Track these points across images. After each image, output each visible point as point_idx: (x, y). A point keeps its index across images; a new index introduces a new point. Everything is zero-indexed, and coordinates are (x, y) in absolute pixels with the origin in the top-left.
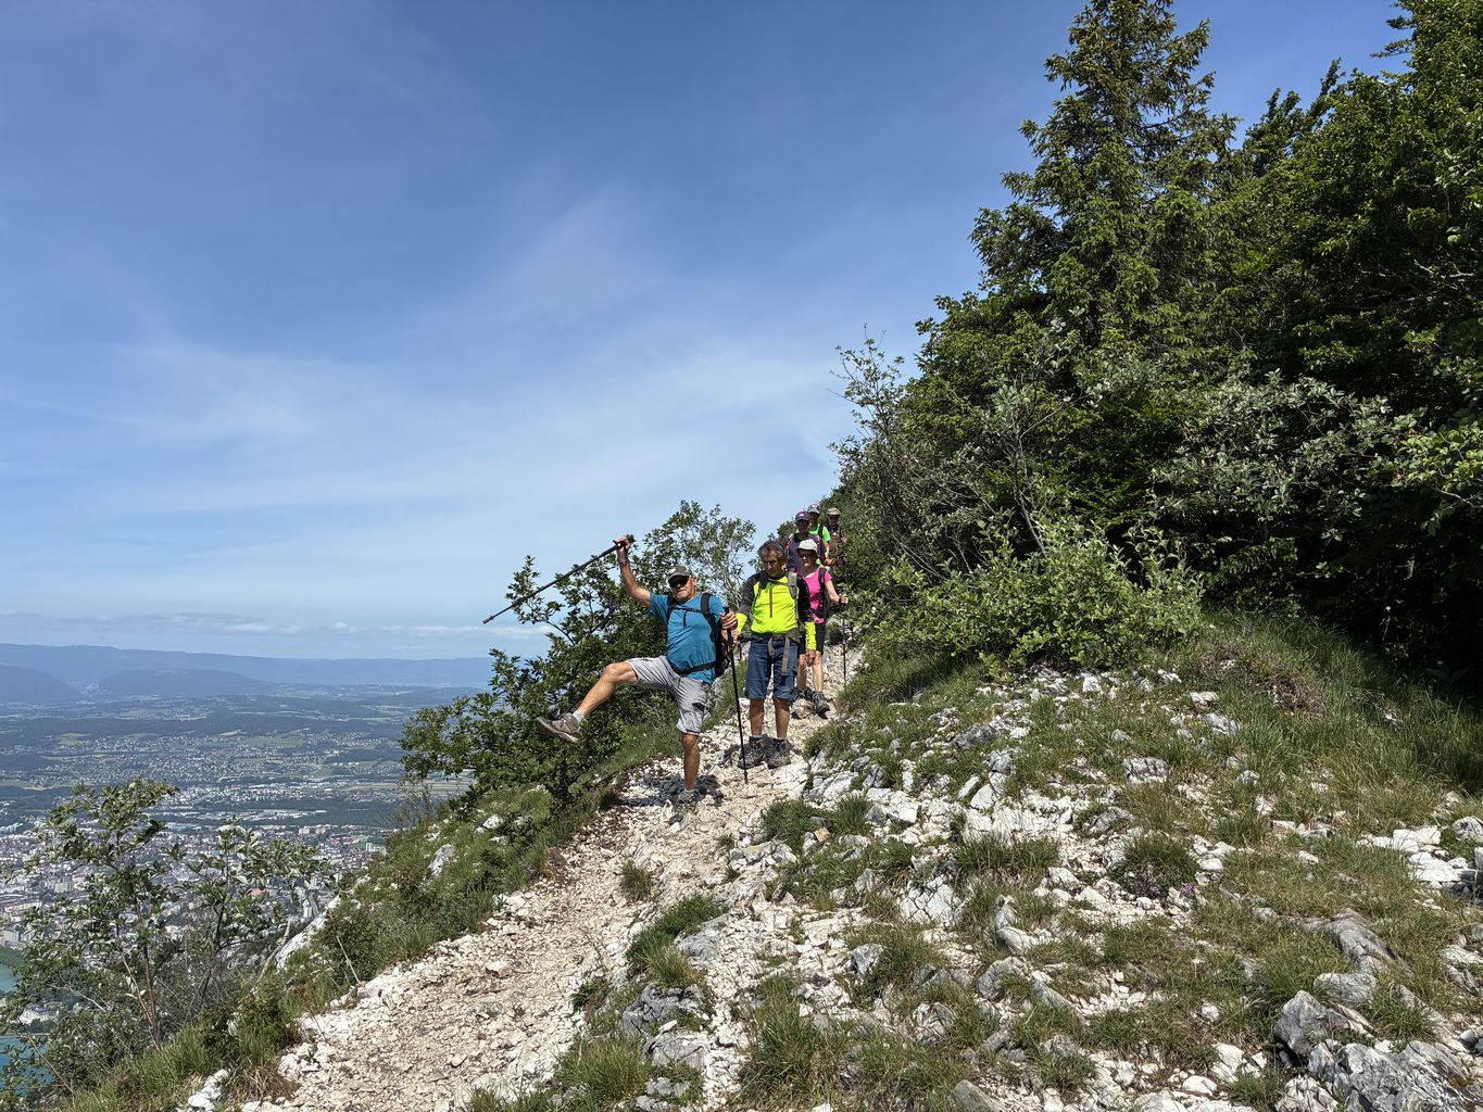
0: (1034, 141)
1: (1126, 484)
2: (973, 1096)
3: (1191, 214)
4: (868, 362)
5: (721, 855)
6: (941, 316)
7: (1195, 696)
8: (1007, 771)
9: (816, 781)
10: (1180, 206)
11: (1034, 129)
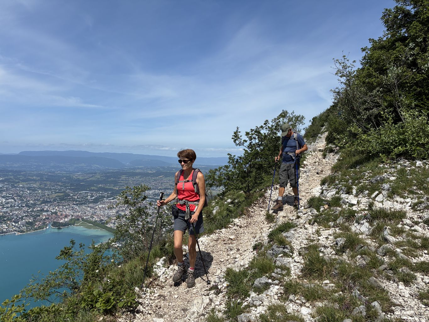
2: (375, 281)
4: (343, 63)
5: (295, 212)
6: (370, 46)
8: (388, 190)
9: (324, 192)
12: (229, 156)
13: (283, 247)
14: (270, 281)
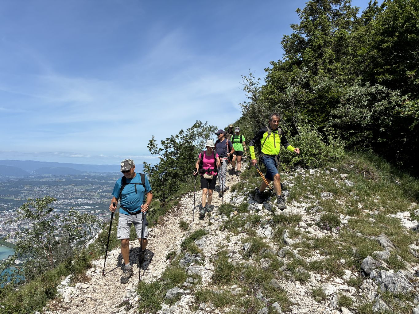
0: (300, 15)
1: (324, 115)
2: (276, 283)
3: (345, 36)
4: (250, 80)
5: (207, 218)
6: (272, 67)
7: (342, 175)
8: (288, 196)
9: (234, 198)
10: (342, 34)
11: (300, 11)
12: (144, 164)
13: (195, 255)
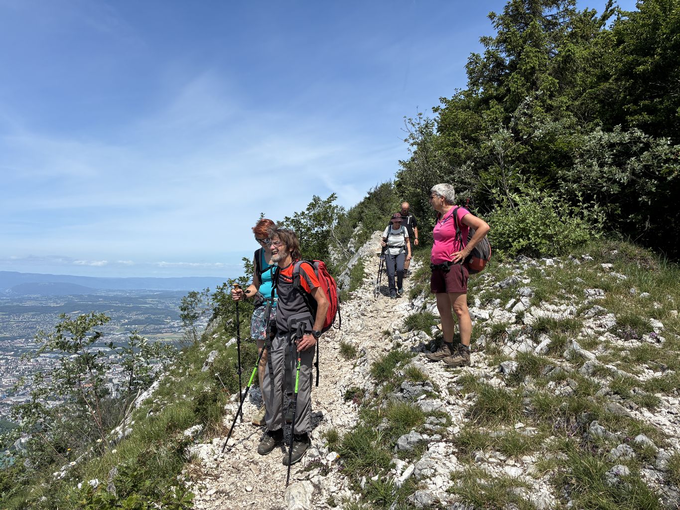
0: (494, 22)
2: (620, 409)
3: (574, 54)
4: (418, 124)
6: (443, 106)
8: (530, 295)
11: (495, 16)
12: (245, 262)
13: (422, 383)
14: (425, 436)
